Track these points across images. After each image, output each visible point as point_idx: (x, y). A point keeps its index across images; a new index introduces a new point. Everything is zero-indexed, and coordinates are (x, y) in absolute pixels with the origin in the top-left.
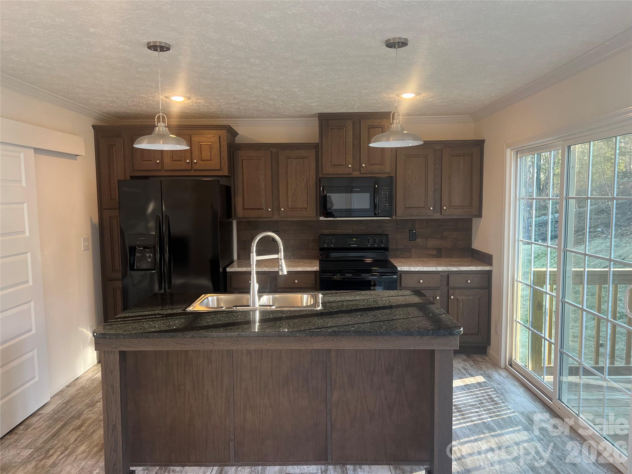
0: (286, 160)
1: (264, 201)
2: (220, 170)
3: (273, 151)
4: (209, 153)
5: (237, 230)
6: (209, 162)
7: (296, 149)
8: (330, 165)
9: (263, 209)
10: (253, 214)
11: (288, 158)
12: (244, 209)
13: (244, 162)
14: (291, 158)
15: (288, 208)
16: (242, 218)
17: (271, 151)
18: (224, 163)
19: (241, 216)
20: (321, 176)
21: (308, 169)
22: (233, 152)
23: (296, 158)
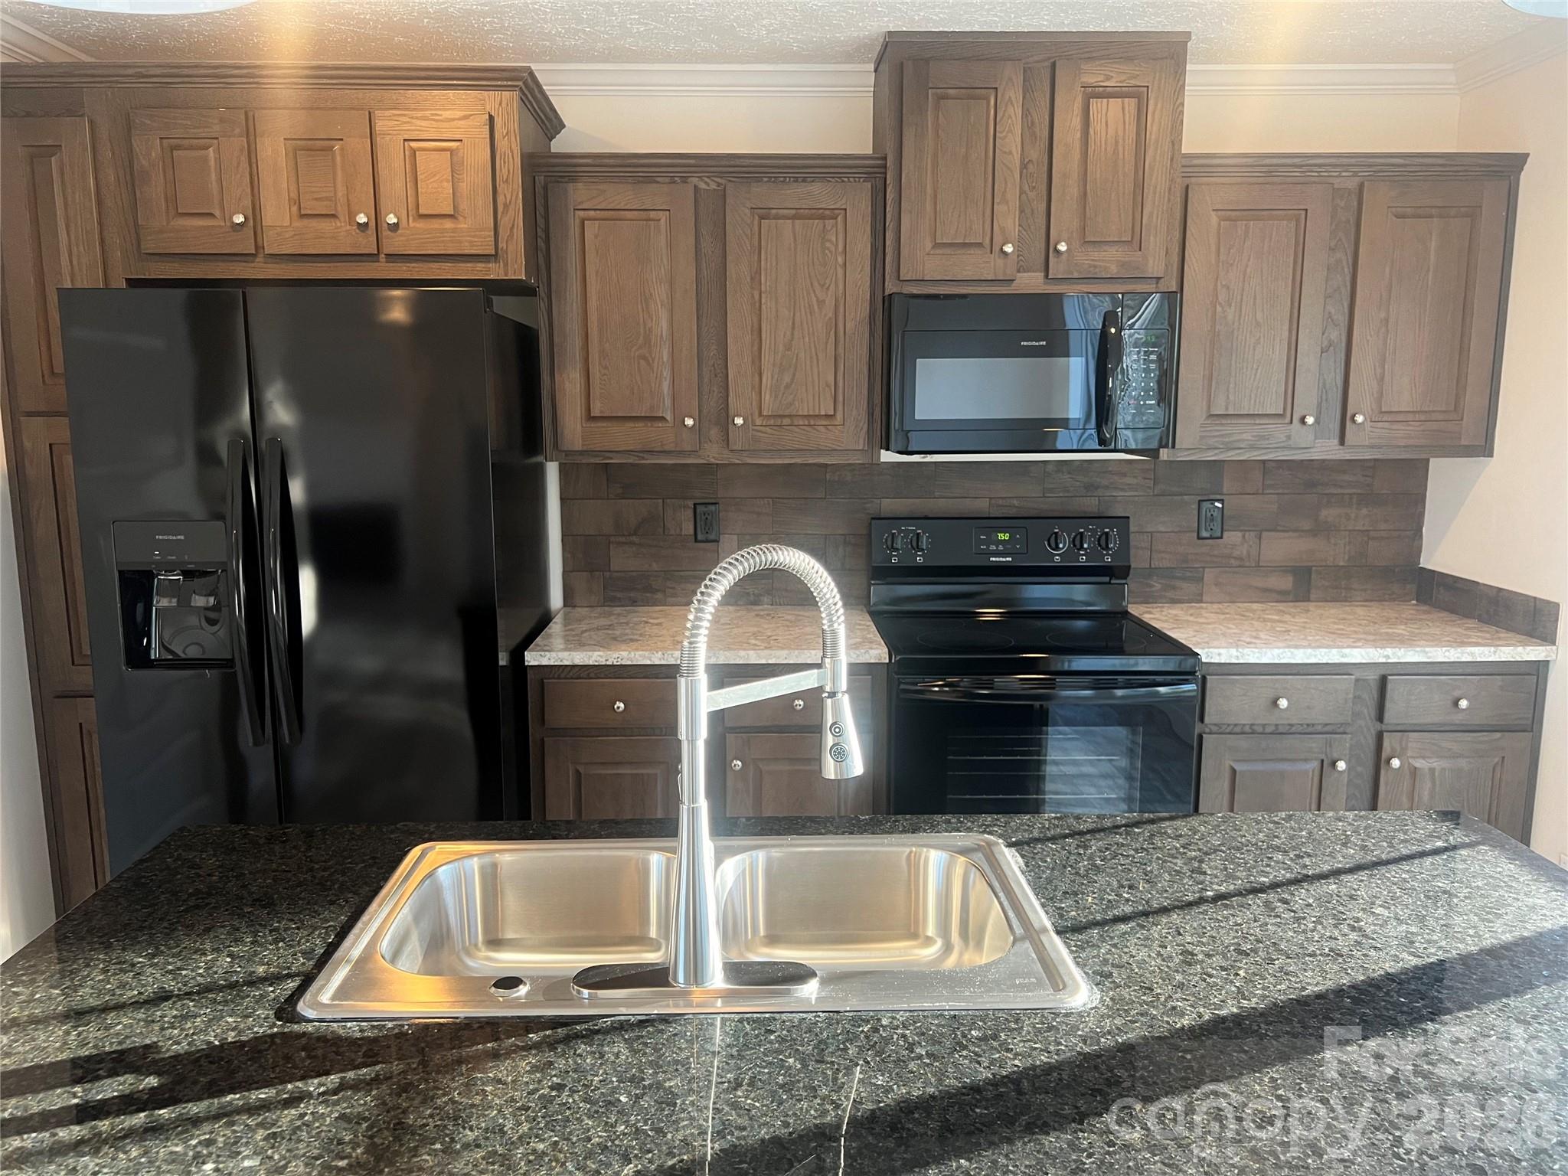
0: (756, 222)
1: (666, 386)
2: (493, 257)
3: (703, 186)
4: (448, 186)
5: (563, 499)
6: (448, 224)
7: (796, 180)
8: (929, 245)
9: (663, 419)
10: (622, 439)
11: (762, 218)
12: (591, 418)
13: (591, 229)
14: (777, 217)
15: (760, 414)
16: (582, 453)
17: (695, 186)
18: (512, 228)
19: (578, 446)
20: (891, 287)
21: (840, 260)
22: (545, 188)
23: (794, 218)
